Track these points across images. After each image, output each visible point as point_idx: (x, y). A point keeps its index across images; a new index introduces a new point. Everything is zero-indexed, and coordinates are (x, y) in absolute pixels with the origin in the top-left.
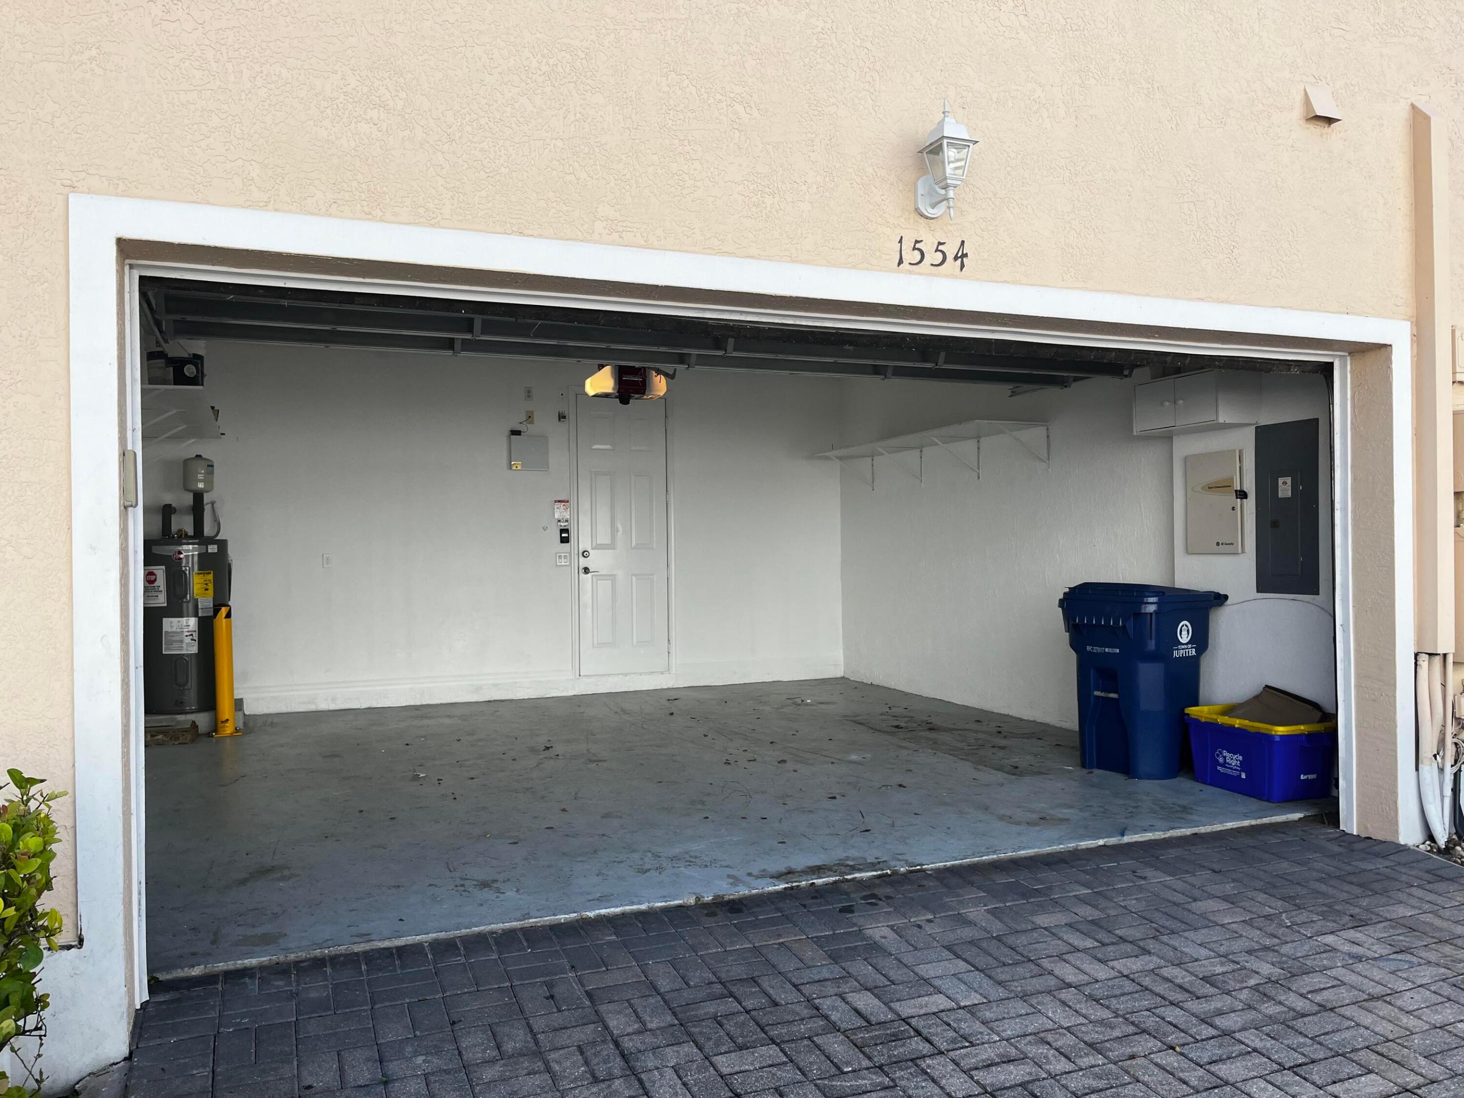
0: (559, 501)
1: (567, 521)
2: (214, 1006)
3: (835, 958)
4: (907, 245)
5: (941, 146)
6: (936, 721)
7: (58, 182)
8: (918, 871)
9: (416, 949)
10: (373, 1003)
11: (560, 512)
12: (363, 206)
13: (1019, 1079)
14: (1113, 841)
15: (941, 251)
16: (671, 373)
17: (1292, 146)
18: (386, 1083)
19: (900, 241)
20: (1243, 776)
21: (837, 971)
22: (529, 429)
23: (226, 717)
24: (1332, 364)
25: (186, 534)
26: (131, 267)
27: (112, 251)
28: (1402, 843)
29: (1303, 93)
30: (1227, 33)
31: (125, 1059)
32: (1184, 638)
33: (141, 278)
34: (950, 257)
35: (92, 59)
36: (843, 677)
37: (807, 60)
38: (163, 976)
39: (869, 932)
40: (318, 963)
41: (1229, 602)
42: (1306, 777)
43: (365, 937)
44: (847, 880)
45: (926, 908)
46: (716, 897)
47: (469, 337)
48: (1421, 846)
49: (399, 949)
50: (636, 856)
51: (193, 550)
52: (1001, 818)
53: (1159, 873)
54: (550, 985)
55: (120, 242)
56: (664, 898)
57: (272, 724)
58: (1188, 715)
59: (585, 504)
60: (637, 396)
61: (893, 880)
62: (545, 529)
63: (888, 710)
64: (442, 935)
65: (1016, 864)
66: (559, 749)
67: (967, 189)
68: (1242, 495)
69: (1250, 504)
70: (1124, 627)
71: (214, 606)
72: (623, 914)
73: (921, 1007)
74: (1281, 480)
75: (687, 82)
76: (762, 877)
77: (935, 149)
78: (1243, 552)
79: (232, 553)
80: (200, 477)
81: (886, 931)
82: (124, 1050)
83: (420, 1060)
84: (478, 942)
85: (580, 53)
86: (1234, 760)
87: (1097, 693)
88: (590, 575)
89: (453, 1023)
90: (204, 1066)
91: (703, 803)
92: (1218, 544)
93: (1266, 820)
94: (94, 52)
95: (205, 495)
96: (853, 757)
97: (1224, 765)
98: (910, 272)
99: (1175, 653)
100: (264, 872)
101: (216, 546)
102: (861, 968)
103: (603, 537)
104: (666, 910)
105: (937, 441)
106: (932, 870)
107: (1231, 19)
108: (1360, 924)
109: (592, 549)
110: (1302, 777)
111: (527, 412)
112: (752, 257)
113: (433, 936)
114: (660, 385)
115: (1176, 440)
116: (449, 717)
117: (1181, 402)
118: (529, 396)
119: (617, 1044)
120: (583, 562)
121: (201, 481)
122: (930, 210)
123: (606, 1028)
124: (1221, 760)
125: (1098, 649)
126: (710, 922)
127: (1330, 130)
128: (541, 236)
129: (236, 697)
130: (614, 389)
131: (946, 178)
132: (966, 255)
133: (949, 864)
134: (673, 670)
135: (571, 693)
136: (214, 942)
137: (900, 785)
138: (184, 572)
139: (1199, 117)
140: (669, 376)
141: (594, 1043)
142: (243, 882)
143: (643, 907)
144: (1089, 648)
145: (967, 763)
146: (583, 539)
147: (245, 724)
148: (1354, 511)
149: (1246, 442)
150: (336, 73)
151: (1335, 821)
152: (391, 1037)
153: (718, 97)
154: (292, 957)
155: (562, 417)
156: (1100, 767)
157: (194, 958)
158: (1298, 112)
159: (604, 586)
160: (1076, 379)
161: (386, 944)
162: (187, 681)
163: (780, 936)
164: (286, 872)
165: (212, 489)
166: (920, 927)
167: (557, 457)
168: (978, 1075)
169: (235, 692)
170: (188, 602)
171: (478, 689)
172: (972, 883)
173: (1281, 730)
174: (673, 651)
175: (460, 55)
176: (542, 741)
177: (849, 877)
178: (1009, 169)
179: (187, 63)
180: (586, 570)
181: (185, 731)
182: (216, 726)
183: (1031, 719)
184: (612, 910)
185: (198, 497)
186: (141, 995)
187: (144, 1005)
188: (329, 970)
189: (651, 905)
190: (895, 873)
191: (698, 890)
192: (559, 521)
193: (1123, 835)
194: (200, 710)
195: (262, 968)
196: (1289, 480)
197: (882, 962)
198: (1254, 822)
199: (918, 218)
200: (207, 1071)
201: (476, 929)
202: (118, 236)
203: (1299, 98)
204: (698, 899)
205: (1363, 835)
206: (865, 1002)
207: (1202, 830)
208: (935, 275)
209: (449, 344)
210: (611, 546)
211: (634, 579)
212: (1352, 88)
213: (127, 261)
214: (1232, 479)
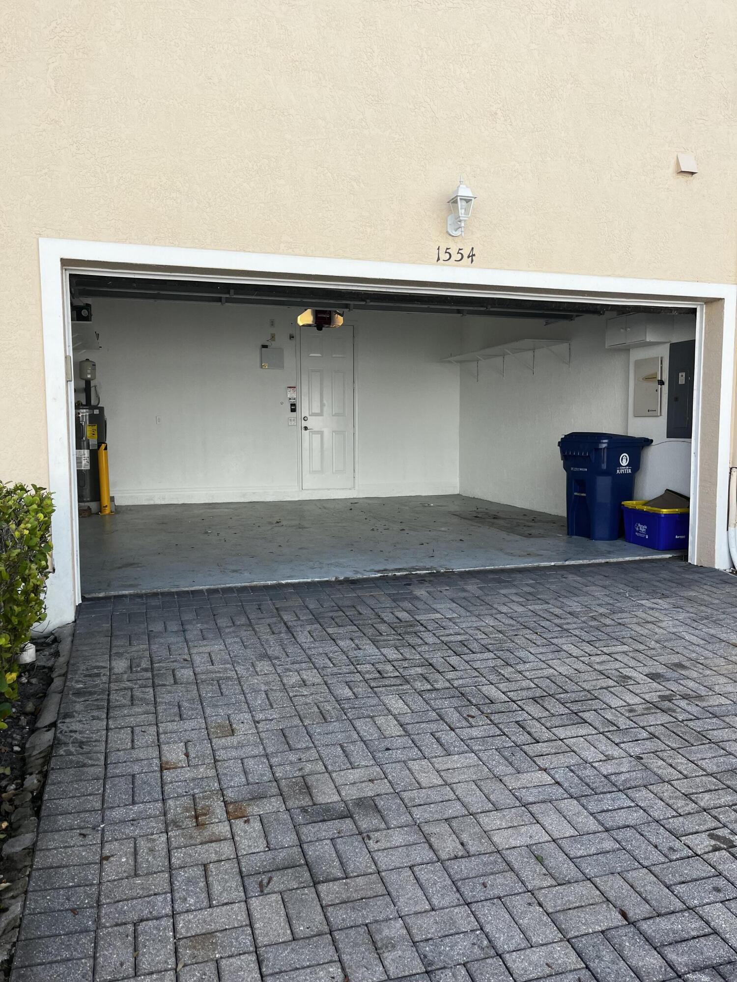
0: (290, 387)
1: (294, 399)
2: (110, 606)
3: (394, 601)
4: (442, 251)
5: (457, 200)
6: (500, 515)
7: (34, 233)
8: (451, 572)
9: (201, 591)
10: (180, 607)
11: (291, 394)
12: (169, 240)
13: (460, 639)
14: (560, 563)
15: (460, 253)
16: (342, 313)
17: (668, 189)
18: (184, 631)
19: (438, 249)
20: (647, 537)
21: (394, 605)
22: (273, 344)
23: (106, 504)
24: (696, 309)
25: (82, 404)
26: (66, 270)
27: (58, 264)
28: (716, 568)
29: (675, 158)
30: (630, 127)
31: (73, 622)
32: (624, 463)
33: (70, 275)
34: (465, 256)
35: (46, 174)
36: (459, 495)
37: (390, 156)
38: (87, 596)
39: (414, 593)
40: (155, 595)
41: (653, 444)
42: (679, 537)
43: (178, 586)
44: (413, 574)
45: (448, 585)
46: (345, 578)
47: (228, 296)
48: (727, 570)
49: (192, 591)
50: (311, 563)
51: (86, 412)
52: (506, 554)
53: (573, 576)
54: (259, 605)
55: (62, 260)
56: (318, 578)
57: (130, 510)
58: (623, 505)
59: (305, 389)
60: (327, 325)
61: (438, 575)
62: (282, 403)
63: (476, 509)
64: (212, 587)
65: (503, 571)
66: (284, 523)
67: (475, 220)
68: (661, 383)
69: (665, 388)
70: (589, 456)
71: (98, 443)
72: (299, 583)
73: (428, 617)
74: (680, 374)
75: (326, 171)
76: (371, 571)
77: (454, 201)
78: (661, 415)
79: (107, 415)
80: (89, 371)
81: (423, 592)
82: (73, 619)
83: (199, 625)
84: (230, 590)
85: (273, 159)
86: (643, 528)
87: (576, 494)
88: (308, 431)
89: (214, 615)
90: (108, 623)
91: (352, 545)
92: (649, 411)
93: (649, 557)
94: (46, 170)
95: (91, 381)
96: (443, 529)
97: (638, 532)
98: (444, 265)
99: (618, 471)
100: (130, 565)
101: (98, 411)
102: (407, 605)
103: (316, 409)
104: (319, 582)
105: (509, 352)
106: (458, 571)
107: (633, 119)
108: (664, 596)
109: (310, 415)
110: (676, 537)
111: (272, 334)
112: (359, 259)
113: (208, 587)
114: (339, 320)
115: (631, 350)
116: (228, 508)
117: (629, 329)
118: (272, 325)
119: (285, 624)
120: (304, 424)
121: (89, 374)
122: (454, 232)
123: (282, 619)
124: (637, 529)
125: (576, 469)
126: (340, 587)
127: (693, 178)
128: (254, 252)
129: (111, 495)
130: (313, 322)
131: (459, 217)
132: (474, 255)
133: (467, 569)
134: (357, 488)
135: (297, 499)
136: (108, 586)
137: (461, 540)
138: (82, 424)
139: (611, 175)
140: (342, 315)
141: (275, 623)
142: (119, 568)
143: (309, 580)
144: (572, 469)
145: (504, 532)
146: (304, 409)
147: (116, 509)
148: (703, 391)
149: (664, 352)
150: (156, 176)
151: (686, 558)
152: (187, 618)
153: (343, 178)
154: (144, 591)
155: (292, 337)
156: (576, 535)
157: (100, 591)
158: (672, 169)
159: (316, 438)
160: (577, 316)
161: (187, 589)
162: (84, 486)
163: (371, 592)
164: (140, 565)
165: (95, 378)
166: (441, 592)
167: (289, 361)
168: (441, 638)
169: (111, 493)
170: (84, 441)
171: (244, 495)
172: (475, 577)
173: (665, 511)
174: (357, 476)
175: (215, 164)
176: (276, 519)
177: (414, 573)
178: (499, 208)
179: (89, 174)
180: (306, 428)
181: (85, 510)
182: (101, 509)
183: (556, 514)
184: (294, 581)
185: (88, 382)
186: (79, 601)
187: (80, 605)
188: (160, 597)
189: (313, 579)
190: (438, 572)
191: (337, 575)
192: (290, 399)
193: (566, 561)
194: (91, 501)
195: (131, 595)
196: (684, 374)
197: (417, 603)
198: (642, 558)
199: (448, 236)
200: (109, 625)
201: (228, 585)
202: (62, 257)
203: (673, 161)
204: (336, 578)
205: (699, 565)
206: (403, 615)
207: (612, 560)
208: (457, 266)
209: (219, 300)
210: (320, 414)
211: (334, 434)
212: (708, 153)
213: (64, 267)
214: (656, 374)
